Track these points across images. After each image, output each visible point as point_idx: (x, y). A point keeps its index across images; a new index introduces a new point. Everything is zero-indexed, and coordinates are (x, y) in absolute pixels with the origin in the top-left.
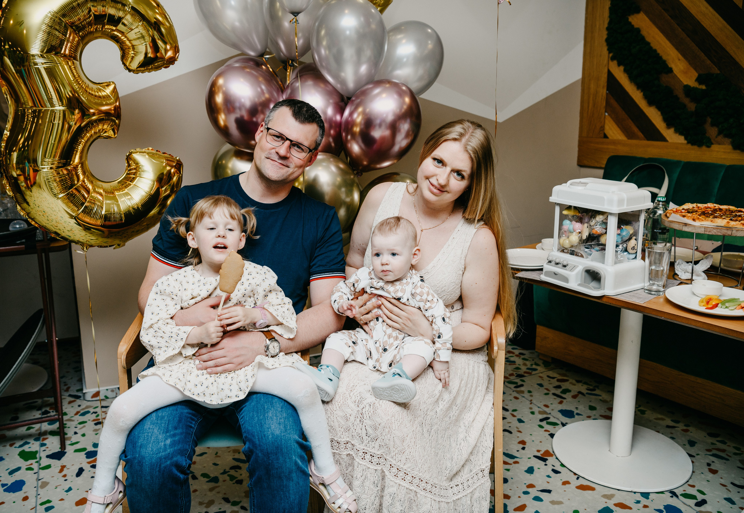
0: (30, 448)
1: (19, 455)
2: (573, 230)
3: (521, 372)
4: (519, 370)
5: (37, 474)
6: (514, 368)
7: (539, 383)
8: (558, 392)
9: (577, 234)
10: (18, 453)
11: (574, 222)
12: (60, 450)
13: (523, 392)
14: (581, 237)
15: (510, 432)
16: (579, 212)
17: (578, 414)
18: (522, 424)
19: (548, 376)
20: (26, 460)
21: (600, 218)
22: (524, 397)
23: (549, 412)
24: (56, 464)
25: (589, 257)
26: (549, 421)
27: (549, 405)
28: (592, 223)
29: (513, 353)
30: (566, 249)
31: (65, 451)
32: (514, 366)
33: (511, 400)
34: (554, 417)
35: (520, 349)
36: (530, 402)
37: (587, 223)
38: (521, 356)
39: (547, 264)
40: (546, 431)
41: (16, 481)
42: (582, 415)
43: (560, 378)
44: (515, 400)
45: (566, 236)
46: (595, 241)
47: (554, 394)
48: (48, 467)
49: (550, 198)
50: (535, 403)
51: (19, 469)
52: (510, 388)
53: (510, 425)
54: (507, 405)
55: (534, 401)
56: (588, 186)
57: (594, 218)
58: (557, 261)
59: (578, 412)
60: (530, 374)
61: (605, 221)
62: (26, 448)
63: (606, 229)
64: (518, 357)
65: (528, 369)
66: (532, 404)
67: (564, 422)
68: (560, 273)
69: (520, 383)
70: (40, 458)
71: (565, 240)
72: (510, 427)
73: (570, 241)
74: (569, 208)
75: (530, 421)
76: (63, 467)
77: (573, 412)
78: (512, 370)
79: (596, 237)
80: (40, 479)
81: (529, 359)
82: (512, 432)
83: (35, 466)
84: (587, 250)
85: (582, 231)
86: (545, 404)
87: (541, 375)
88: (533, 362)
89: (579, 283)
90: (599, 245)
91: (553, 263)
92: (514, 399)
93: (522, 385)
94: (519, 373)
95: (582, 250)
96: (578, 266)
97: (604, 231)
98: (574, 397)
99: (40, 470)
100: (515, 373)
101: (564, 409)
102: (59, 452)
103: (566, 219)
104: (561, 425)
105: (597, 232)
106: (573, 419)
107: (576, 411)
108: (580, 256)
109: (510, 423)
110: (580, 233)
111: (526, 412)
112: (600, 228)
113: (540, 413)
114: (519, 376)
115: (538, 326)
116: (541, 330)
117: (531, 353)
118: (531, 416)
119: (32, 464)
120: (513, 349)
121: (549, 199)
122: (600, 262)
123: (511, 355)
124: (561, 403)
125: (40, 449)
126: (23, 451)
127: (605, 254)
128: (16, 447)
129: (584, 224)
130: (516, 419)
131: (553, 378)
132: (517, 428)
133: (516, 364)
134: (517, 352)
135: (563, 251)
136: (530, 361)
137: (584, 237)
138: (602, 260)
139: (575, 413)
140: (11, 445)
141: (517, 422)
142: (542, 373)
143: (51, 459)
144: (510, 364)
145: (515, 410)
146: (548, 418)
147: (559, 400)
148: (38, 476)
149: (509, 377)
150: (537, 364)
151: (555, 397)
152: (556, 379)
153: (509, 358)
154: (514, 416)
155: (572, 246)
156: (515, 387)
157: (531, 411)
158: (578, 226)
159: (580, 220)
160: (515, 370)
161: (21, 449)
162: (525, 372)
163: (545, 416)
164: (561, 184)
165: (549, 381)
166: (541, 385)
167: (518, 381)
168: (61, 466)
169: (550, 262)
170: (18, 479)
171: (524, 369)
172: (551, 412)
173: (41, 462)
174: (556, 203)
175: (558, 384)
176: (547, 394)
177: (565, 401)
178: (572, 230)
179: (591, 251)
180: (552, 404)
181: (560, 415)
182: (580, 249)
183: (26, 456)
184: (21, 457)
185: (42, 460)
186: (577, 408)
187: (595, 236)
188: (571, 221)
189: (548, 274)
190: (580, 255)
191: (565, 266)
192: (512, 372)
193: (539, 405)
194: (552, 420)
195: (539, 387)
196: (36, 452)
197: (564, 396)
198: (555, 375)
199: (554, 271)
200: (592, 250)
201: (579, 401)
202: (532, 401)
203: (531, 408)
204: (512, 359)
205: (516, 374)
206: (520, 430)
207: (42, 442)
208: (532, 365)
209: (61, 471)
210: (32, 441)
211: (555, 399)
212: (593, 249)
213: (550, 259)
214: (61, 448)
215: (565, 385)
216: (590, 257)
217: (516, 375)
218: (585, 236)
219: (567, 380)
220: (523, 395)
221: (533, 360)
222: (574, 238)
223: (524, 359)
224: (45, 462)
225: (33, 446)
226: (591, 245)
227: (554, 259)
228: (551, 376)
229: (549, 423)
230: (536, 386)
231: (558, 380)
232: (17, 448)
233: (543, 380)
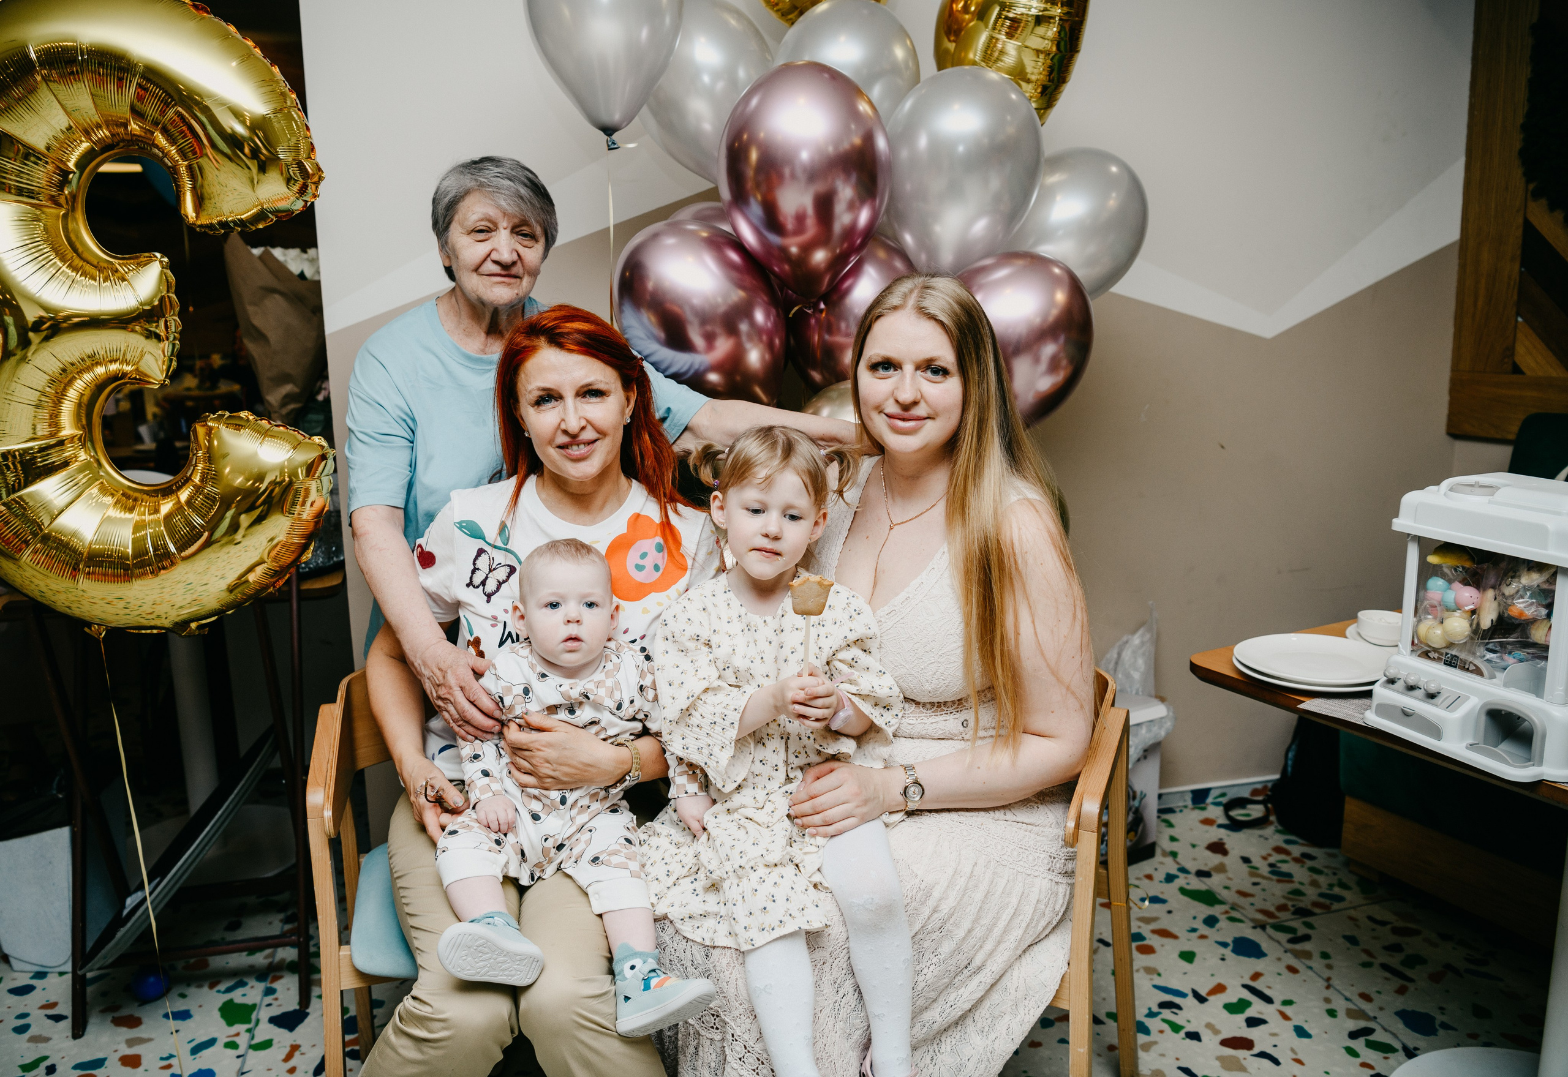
0: (244, 995)
1: (221, 1009)
2: (1456, 603)
3: (1305, 903)
4: (1301, 898)
5: (241, 1059)
6: (1290, 890)
7: (1348, 933)
8: (1395, 961)
9: (1466, 615)
10: (220, 1004)
11: (1457, 585)
12: (297, 1007)
13: (1307, 955)
14: (1478, 624)
15: (1276, 1062)
16: (1472, 559)
17: (1445, 1026)
18: (1305, 1040)
19: (1370, 918)
20: (230, 1023)
21: (1533, 579)
22: (1310, 968)
23: (1372, 1014)
24: (283, 1038)
25: (1497, 674)
26: (1371, 1038)
27: (1374, 996)
28: (1508, 591)
29: (1287, 853)
30: (1435, 650)
31: (308, 1011)
32: (1289, 887)
33: (1279, 974)
34: (1386, 1030)
35: (1303, 845)
36: (1326, 984)
37: (1493, 587)
38: (1305, 860)
39: (1385, 687)
40: (1364, 1065)
41: (200, 1071)
42: (1455, 1030)
43: (1400, 924)
44: (1291, 975)
45: (1435, 618)
46: (1515, 635)
47: (1385, 967)
48: (267, 1045)
49: (1395, 520)
50: (1338, 987)
51: (211, 1042)
52: (1278, 942)
53: (1274, 1041)
54: (1269, 987)
55: (1335, 982)
56: (1499, 495)
57: (1513, 577)
58: (1412, 681)
59: (1444, 1019)
60: (1326, 908)
61: (1545, 586)
62: (237, 996)
63: (1550, 607)
64: (1299, 865)
65: (1322, 895)
66: (1331, 990)
67: (1411, 1045)
68: (1417, 711)
69: (1302, 931)
70: (258, 1021)
71: (1432, 627)
72: (1275, 1046)
73: (1445, 632)
74: (1447, 548)
75: (1325, 1036)
76: (295, 1048)
77: (1433, 1019)
78: (1284, 897)
79: (1519, 625)
80: (244, 1071)
81: (1326, 870)
82: (1281, 1060)
83: (243, 1041)
84: (1489, 656)
85: (1480, 608)
86: (1362, 990)
87: (1352, 913)
88: (1334, 880)
89: (1471, 742)
90: (1526, 644)
91: (1400, 685)
92: (1285, 972)
93: (1306, 938)
94: (1301, 905)
95: (1482, 657)
96: (1468, 698)
97: (1544, 612)
98: (1435, 978)
99: (251, 1051)
100: (1290, 904)
101: (1410, 1009)
102: (295, 1011)
103: (1436, 575)
104: (1401, 1054)
105: (1521, 613)
106: (1432, 1038)
107: (1440, 1018)
108: (1472, 672)
109: (1274, 1035)
110: (1473, 612)
111: (1316, 1011)
112: (1532, 604)
113: (1352, 1014)
114: (1301, 912)
115: (1347, 799)
116: (1353, 808)
117: (1330, 855)
118: (1328, 1020)
119: (238, 1034)
120: (1287, 842)
121: (1390, 523)
122: (1529, 691)
123: (1283, 857)
124: (1401, 991)
125: (262, 999)
126: (231, 1001)
127: (1544, 669)
128: (219, 991)
129: (1484, 590)
130: (1289, 1025)
131: (1383, 923)
132: (1293, 1050)
133: (1292, 882)
134: (1296, 850)
135: (1426, 655)
136: (1327, 875)
137: (1486, 623)
138: (1537, 685)
139: (1437, 1023)
140: (212, 986)
141: (1294, 1034)
142: (1354, 908)
143: (276, 1028)
144: (1279, 881)
145: (1288, 1003)
146: (1366, 1032)
147: (1397, 982)
148: (243, 1063)
149: (1277, 914)
150: (1343, 885)
151: (1387, 975)
152: (1389, 927)
153: (1279, 865)
154: (1285, 1017)
155: (1451, 645)
156: (1290, 941)
157: (1329, 1006)
158: (1467, 595)
159: (1474, 579)
160: (1291, 896)
161: (227, 997)
162: (1315, 904)
163: (1362, 1024)
164: (1423, 488)
165: (1373, 930)
166: (1352, 940)
167: (1296, 924)
168: (292, 1046)
169: (1391, 681)
170: (204, 1067)
171: (1312, 894)
172: (1378, 1014)
173: (257, 1032)
174: (1409, 535)
175: (1393, 939)
176: (1366, 965)
177: (1411, 987)
178: (1452, 605)
179: (1501, 658)
180: (1379, 992)
181: (1399, 1026)
182: (1474, 654)
183: (234, 1013)
184: (223, 1016)
185: (261, 1026)
186: (1441, 1009)
187: (1517, 622)
188: (1450, 582)
189: (1384, 710)
190: (1472, 668)
191: (1431, 696)
192: (1283, 901)
193: (1348, 994)
194: (1379, 1036)
195: (1348, 945)
196: (253, 1007)
197: (1409, 973)
198: (1388, 916)
199: (1402, 705)
200: (1506, 656)
201: (1447, 991)
202: (1331, 982)
203: (1327, 1000)
204: (1284, 868)
205: (1293, 906)
206: (1300, 1057)
207: (269, 985)
208: (1331, 886)
209: (288, 1057)
210: (252, 982)
211: (1386, 979)
212: (1510, 653)
213: (1392, 673)
214: (300, 1003)
215: (1414, 945)
216: (1501, 676)
217: (1292, 909)
218: (1487, 619)
219: (1417, 933)
220: (1308, 963)
221: (1335, 874)
222: (1458, 626)
223: (1313, 870)
224: (265, 1031)
225: (251, 993)
226: (1502, 644)
227: (1402, 674)
228: (1378, 917)
229: (1371, 1045)
230: (1341, 941)
231: (1396, 931)
232: (221, 994)
233: (1358, 926)
